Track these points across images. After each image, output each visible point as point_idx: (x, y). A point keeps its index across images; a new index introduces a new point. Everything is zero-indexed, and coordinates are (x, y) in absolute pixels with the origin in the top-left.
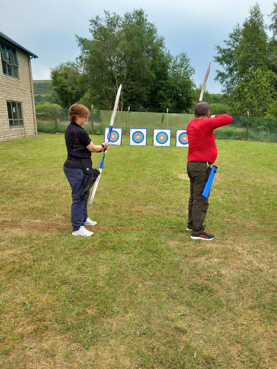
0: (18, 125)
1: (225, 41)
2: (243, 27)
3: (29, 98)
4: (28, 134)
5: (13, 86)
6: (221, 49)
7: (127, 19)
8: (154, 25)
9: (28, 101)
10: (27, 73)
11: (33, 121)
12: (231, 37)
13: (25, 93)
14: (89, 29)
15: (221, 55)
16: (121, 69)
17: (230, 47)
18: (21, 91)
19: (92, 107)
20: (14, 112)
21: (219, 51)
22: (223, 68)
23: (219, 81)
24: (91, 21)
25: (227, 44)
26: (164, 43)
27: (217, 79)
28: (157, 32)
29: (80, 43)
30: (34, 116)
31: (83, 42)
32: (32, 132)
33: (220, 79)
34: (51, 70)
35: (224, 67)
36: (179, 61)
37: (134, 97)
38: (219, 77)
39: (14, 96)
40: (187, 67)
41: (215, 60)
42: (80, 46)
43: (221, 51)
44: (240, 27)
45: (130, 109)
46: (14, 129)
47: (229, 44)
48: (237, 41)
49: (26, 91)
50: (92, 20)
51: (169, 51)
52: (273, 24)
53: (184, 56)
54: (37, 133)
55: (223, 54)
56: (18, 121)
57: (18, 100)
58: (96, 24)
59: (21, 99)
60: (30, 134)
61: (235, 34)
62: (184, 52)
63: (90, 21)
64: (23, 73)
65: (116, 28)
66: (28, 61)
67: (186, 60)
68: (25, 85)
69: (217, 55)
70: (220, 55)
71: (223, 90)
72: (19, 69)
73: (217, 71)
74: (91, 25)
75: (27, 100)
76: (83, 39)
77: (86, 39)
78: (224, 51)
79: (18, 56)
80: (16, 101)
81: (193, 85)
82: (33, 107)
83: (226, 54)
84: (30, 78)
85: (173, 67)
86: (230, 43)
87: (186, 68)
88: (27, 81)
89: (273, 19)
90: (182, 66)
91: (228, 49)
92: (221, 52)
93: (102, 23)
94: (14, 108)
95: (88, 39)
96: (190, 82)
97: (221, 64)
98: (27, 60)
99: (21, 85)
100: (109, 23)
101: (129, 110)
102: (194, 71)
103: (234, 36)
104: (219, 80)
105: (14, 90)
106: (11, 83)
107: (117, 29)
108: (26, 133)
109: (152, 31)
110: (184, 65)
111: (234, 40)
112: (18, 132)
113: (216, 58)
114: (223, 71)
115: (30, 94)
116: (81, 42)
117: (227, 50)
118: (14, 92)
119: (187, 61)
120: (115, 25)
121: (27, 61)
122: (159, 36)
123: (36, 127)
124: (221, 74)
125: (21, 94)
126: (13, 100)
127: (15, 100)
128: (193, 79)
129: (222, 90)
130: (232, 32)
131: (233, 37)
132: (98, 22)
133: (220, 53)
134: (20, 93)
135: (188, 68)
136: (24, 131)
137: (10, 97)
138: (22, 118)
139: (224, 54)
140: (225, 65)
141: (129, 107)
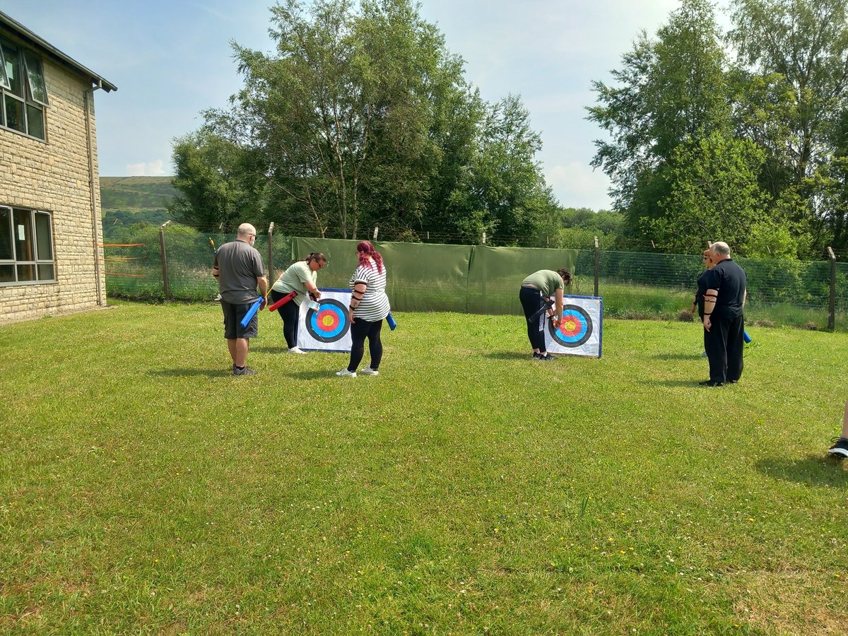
0: (35, 279)
1: (614, 72)
2: (658, 40)
3: (81, 201)
4: (71, 307)
5: (24, 160)
6: (605, 88)
7: (366, 12)
8: (437, 28)
9: (76, 210)
10: (79, 129)
11: (92, 267)
12: (629, 61)
13: (66, 186)
14: (270, 30)
15: (608, 105)
16: (352, 134)
17: (627, 85)
18: (52, 177)
19: (271, 228)
20: (22, 237)
21: (600, 93)
22: (612, 136)
23: (605, 168)
24: (274, 10)
25: (620, 79)
26: (464, 71)
27: (596, 162)
28: (445, 46)
29: (244, 63)
30: (95, 252)
31: (251, 60)
32: (86, 299)
33: (605, 162)
34: (174, 142)
35: (614, 133)
36: (501, 117)
37: (388, 205)
38: (603, 157)
39: (23, 189)
40: (522, 132)
41: (591, 115)
42: (242, 69)
43: (605, 93)
44: (648, 38)
45: (378, 233)
46: (15, 291)
47: (625, 79)
48: (643, 70)
49: (73, 180)
50: (277, 7)
51: (477, 91)
52: (734, 31)
53: (515, 105)
54: (104, 302)
55: (612, 101)
56: (33, 266)
57: (40, 205)
58: (287, 17)
59: (50, 200)
60: (77, 306)
61: (639, 56)
62: (514, 95)
63: (271, 10)
64: (65, 127)
65: (340, 30)
66: (85, 98)
67: (518, 114)
68: (70, 163)
69: (594, 105)
70: (604, 105)
71: (613, 191)
72: (48, 115)
73: (599, 143)
74: (273, 19)
75: (74, 204)
76: (253, 52)
77: (259, 55)
78: (614, 94)
79: (46, 78)
80: (32, 206)
81: (536, 177)
82: (94, 228)
83: (620, 101)
84: (88, 144)
85: (487, 134)
86: (626, 75)
87: (519, 136)
88: (75, 150)
89: (734, 17)
90: (509, 131)
91: (623, 91)
92: (606, 97)
93: (302, 15)
94: (21, 228)
95: (265, 55)
96: (530, 170)
97: (607, 125)
98: (81, 93)
99: (51, 161)
100: (321, 16)
101: (375, 236)
102: (539, 142)
103: (637, 59)
104: (603, 166)
105: (28, 174)
106: (14, 151)
107: (344, 32)
108: (63, 302)
109: (430, 43)
110: (513, 128)
111: (637, 69)
112: (32, 300)
113: (592, 110)
114: (614, 143)
115: (85, 188)
116: (245, 60)
117: (620, 92)
118: (23, 178)
119: (521, 117)
120: (336, 23)
121: (80, 97)
122: (451, 54)
123: (103, 285)
124: (606, 151)
125: (52, 186)
126: (18, 202)
127: (27, 203)
128: (540, 162)
129: (609, 192)
130: (631, 50)
131: (634, 63)
132: (293, 13)
133: (603, 100)
134: (46, 184)
135: (524, 135)
136: (54, 298)
137: (9, 192)
138: (51, 258)
139: (615, 103)
140: (616, 129)
141: (376, 230)
